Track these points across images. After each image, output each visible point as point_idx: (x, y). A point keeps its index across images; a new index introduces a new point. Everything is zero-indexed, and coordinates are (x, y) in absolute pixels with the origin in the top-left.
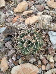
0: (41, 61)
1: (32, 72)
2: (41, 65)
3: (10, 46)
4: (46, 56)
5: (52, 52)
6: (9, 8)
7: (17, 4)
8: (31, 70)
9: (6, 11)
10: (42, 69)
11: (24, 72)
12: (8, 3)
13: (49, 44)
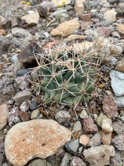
0: (82, 125)
1: (55, 136)
2: (80, 133)
3: (24, 83)
4: (96, 116)
5: (111, 110)
6: (44, 28)
7: (60, 22)
8: (52, 132)
9: (37, 31)
10: (81, 142)
11: (35, 134)
12: (44, 20)
13: (107, 94)
